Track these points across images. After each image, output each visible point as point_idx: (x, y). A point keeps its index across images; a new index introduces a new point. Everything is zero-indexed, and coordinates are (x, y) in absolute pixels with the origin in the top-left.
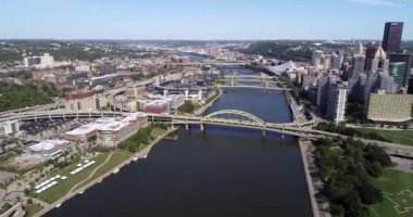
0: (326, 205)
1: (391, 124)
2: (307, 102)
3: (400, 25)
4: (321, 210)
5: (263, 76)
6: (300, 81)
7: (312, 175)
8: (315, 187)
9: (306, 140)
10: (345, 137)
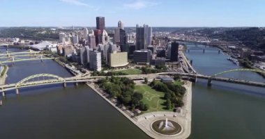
0: (124, 108)
1: (122, 67)
2: (76, 64)
3: (103, 18)
4: (123, 110)
5: (31, 51)
6: (61, 52)
7: (108, 98)
8: (113, 102)
9: (90, 82)
10: (110, 77)
